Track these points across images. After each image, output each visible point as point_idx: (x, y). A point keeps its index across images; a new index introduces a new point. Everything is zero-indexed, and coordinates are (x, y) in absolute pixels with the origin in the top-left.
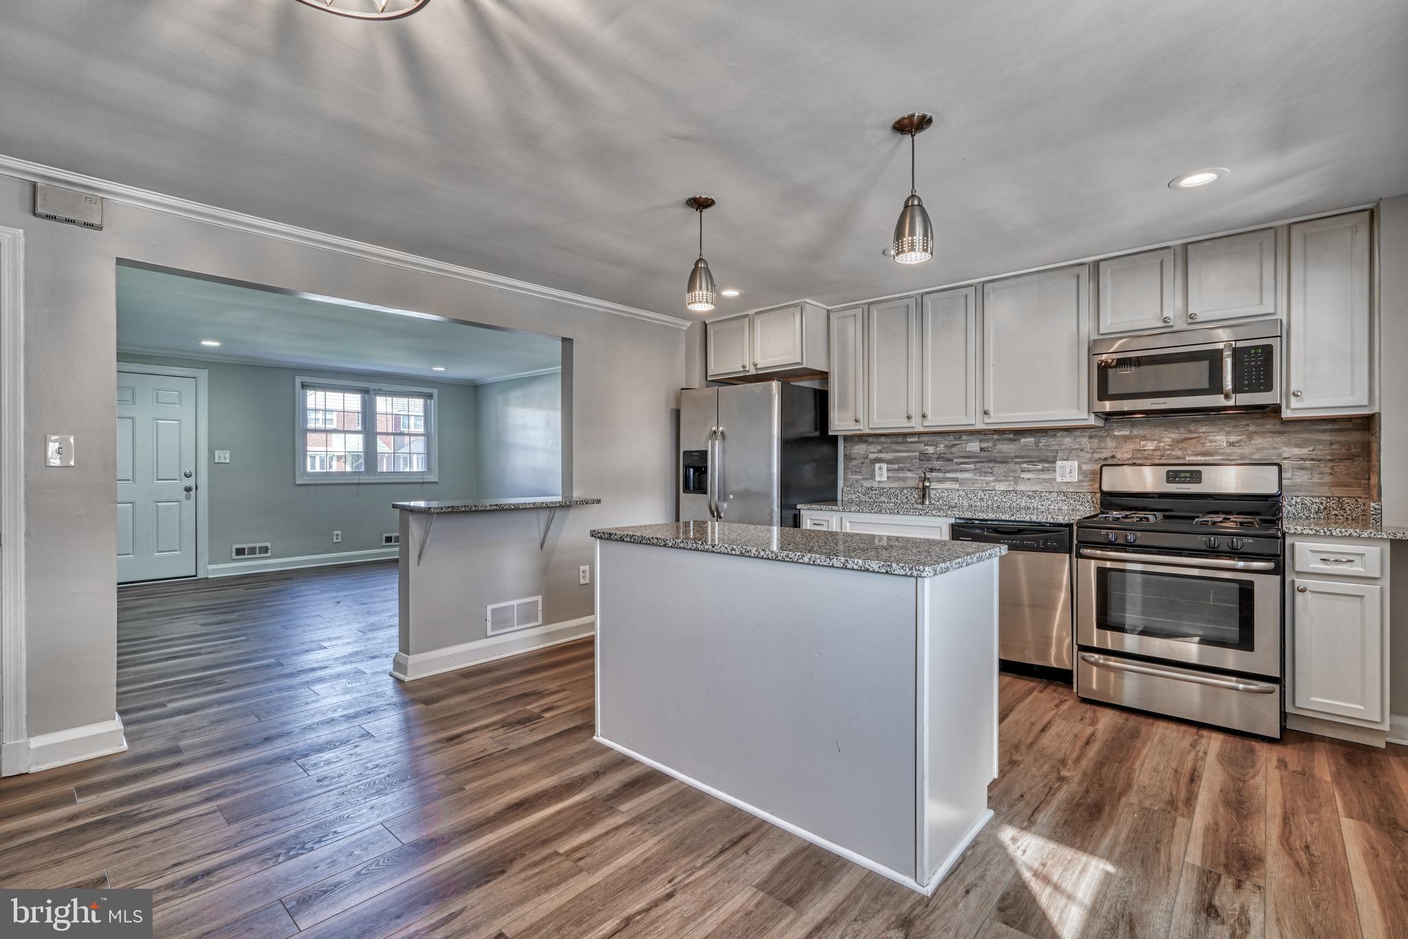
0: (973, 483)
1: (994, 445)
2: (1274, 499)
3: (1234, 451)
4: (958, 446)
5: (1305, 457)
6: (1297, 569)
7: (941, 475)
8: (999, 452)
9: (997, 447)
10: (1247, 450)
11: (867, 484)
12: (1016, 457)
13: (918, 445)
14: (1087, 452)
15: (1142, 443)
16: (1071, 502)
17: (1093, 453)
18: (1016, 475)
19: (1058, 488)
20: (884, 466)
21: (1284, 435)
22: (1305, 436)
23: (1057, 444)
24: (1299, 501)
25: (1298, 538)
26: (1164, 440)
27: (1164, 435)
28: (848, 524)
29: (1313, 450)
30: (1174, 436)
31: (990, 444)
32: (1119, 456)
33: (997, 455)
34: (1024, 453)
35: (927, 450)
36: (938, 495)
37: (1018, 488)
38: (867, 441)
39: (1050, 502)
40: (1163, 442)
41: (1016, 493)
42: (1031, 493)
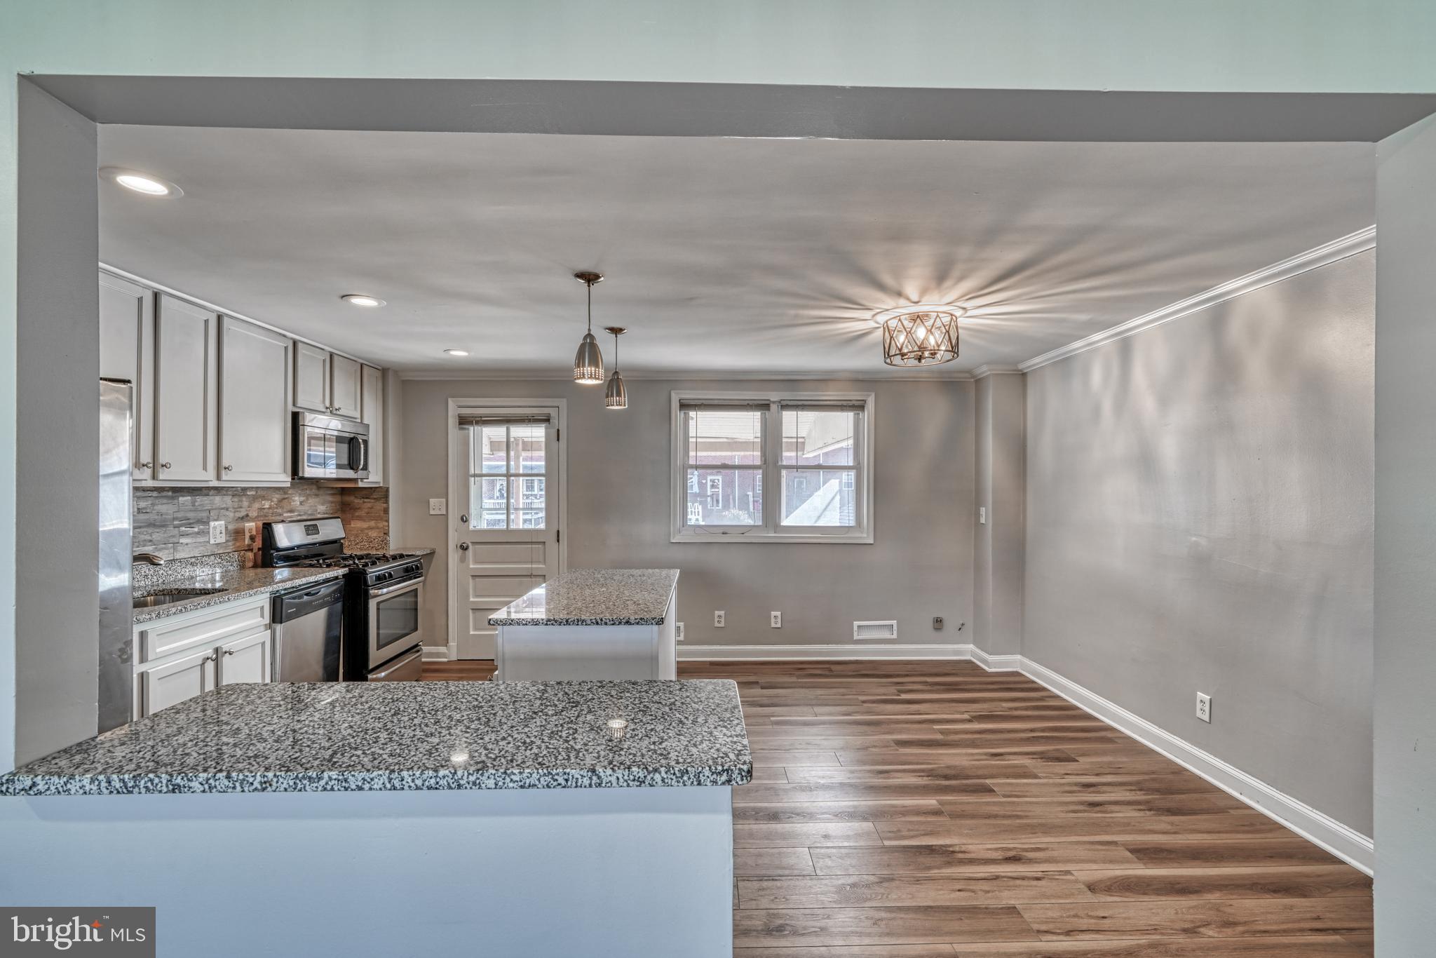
1: (153, 505)
8: (159, 514)
9: (156, 507)
12: (175, 519)
14: (231, 511)
15: (263, 502)
17: (235, 512)
18: (175, 540)
19: (211, 551)
23: (210, 504)
31: (150, 504)
32: (250, 515)
33: (157, 517)
34: (182, 514)
37: (178, 556)
41: (181, 562)
42: (193, 560)
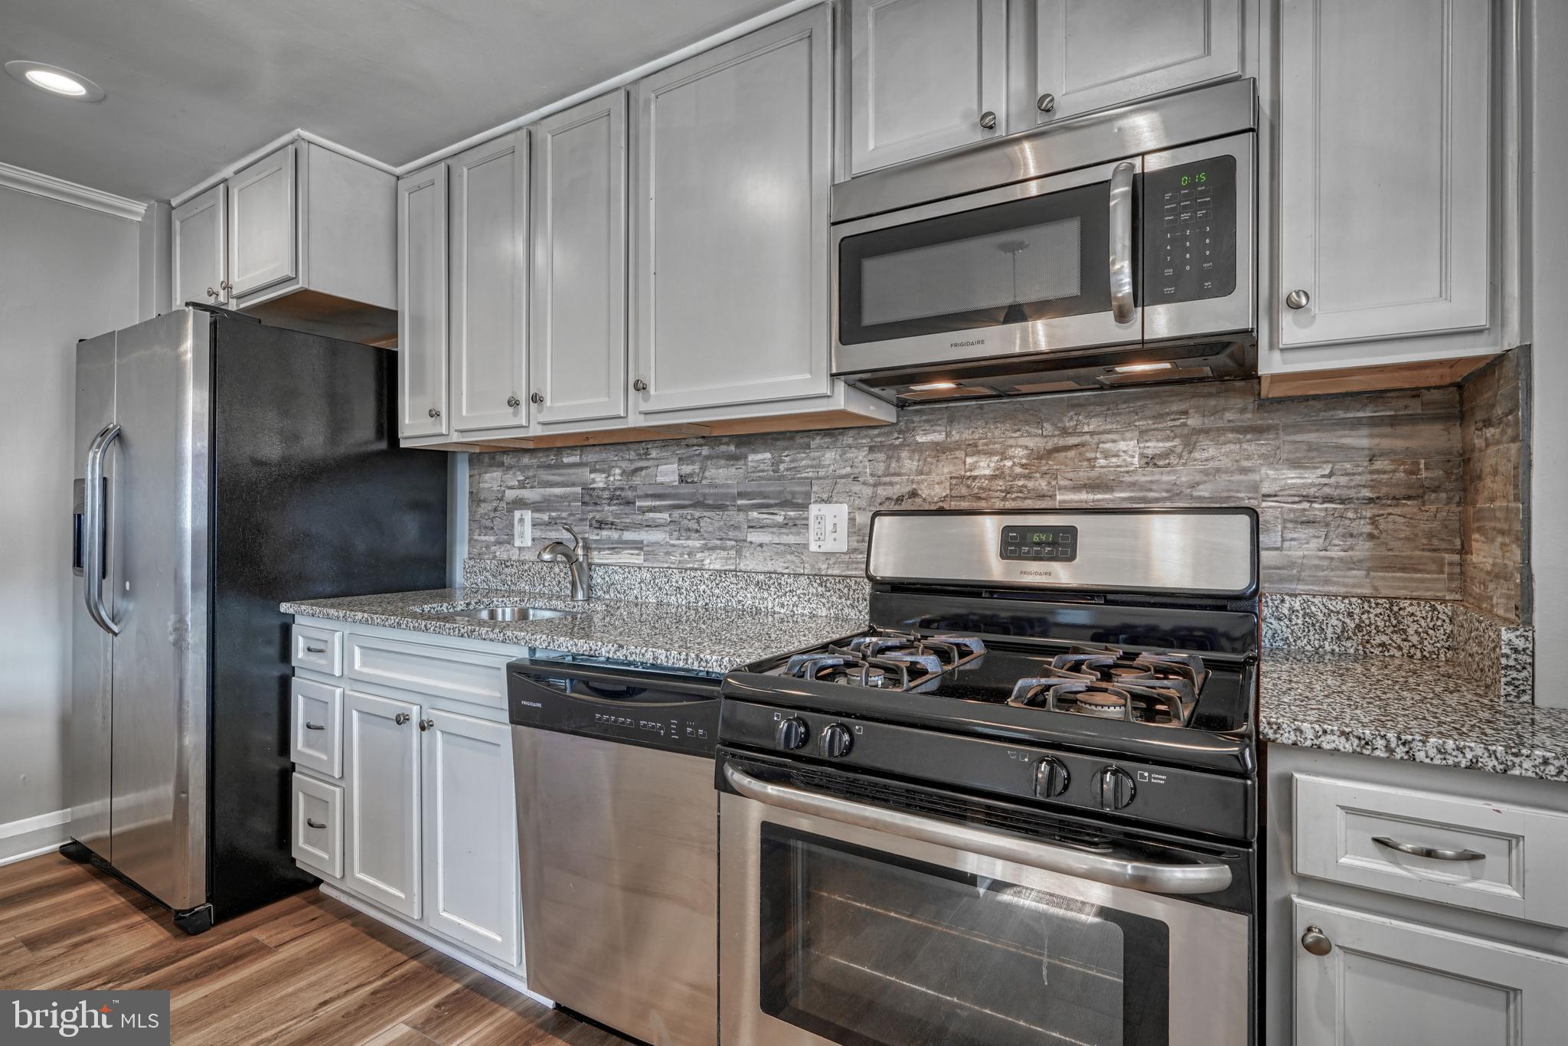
0: (667, 553)
1: (703, 469)
2: (1243, 604)
3: (1156, 477)
4: (643, 473)
5: (1312, 491)
6: (1302, 868)
7: (615, 535)
8: (710, 486)
9: (707, 474)
10: (1183, 475)
11: (501, 553)
12: (741, 495)
13: (580, 471)
14: (864, 483)
15: (969, 460)
16: (834, 599)
17: (875, 485)
18: (740, 535)
19: (813, 566)
20: (528, 515)
21: (1265, 436)
22: (1312, 437)
23: (812, 466)
24: (1297, 606)
25: (1304, 761)
26: (1010, 452)
27: (1011, 442)
28: (357, 651)
29: (1330, 476)
30: (1031, 443)
31: (696, 467)
32: (924, 492)
33: (707, 491)
34: (752, 487)
35: (594, 481)
36: (607, 579)
37: (742, 567)
38: (502, 464)
39: (796, 598)
40: (1011, 458)
41: (736, 576)
42: (762, 577)
